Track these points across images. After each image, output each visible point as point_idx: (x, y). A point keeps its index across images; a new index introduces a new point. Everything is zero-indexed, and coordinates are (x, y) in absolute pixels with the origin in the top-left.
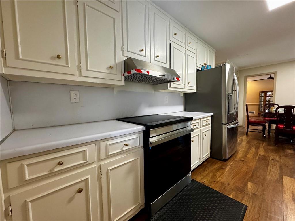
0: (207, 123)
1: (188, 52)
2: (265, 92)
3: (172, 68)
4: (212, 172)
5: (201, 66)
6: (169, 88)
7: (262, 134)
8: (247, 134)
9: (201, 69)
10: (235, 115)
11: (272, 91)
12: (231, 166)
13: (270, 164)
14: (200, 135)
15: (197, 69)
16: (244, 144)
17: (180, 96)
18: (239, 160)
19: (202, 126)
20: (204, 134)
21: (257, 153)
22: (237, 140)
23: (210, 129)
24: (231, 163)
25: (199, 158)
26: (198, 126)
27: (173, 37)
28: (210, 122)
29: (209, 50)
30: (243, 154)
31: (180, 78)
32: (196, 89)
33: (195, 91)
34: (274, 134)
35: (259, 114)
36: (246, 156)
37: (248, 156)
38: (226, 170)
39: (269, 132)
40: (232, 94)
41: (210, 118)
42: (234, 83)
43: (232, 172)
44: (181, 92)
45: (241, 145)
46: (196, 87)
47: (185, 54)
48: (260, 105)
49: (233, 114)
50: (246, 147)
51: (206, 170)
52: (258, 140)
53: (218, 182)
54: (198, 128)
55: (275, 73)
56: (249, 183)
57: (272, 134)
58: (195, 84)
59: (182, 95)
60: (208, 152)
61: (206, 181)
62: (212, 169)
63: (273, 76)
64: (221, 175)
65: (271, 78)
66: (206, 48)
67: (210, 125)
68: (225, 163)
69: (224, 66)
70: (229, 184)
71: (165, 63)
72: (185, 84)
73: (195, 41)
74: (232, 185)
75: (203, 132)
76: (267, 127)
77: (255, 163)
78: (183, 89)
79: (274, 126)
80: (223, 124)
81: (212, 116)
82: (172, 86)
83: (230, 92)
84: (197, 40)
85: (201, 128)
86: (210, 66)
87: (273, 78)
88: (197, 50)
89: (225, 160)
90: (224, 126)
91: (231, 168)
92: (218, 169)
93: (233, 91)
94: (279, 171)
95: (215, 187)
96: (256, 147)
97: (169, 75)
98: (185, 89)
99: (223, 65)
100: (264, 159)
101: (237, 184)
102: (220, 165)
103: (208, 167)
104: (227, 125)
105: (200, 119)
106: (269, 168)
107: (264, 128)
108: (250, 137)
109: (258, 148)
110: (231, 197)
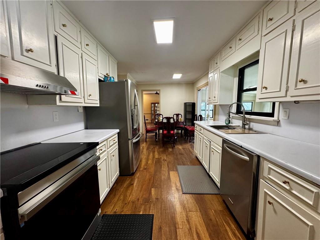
0: (114, 142)
1: (85, 56)
2: (154, 104)
3: (62, 74)
4: (123, 193)
5: (104, 76)
6: (58, 103)
7: (155, 139)
8: (146, 141)
9: (104, 79)
10: (137, 128)
11: (158, 103)
12: (138, 178)
13: (162, 164)
14: (108, 158)
15: (99, 79)
16: (145, 151)
17: (78, 111)
18: (143, 169)
19: (109, 147)
20: (111, 155)
21: (154, 157)
22: (140, 148)
23: (117, 147)
24: (138, 175)
25: (108, 184)
26: (105, 149)
27: (60, 28)
28: (117, 140)
29: (111, 60)
30: (145, 161)
31: (76, 91)
32: (99, 103)
33: (98, 105)
34: (161, 138)
35: (151, 121)
36: (147, 163)
37: (149, 162)
38: (135, 185)
39: (159, 136)
40: (135, 109)
41: (117, 135)
42: (136, 99)
43: (140, 185)
44: (79, 108)
45: (143, 153)
46: (99, 100)
47: (82, 57)
48: (151, 113)
49: (136, 128)
50: (146, 154)
51: (117, 194)
52: (153, 144)
53: (129, 202)
54: (105, 151)
55: (159, 90)
56: (152, 189)
57: (161, 137)
58: (97, 97)
59: (81, 110)
60: (117, 172)
61: (118, 208)
62: (122, 190)
63: (158, 92)
64: (131, 192)
65: (157, 93)
66: (108, 57)
67: (117, 143)
68: (133, 177)
69: (127, 81)
70: (138, 199)
71: (49, 64)
72: (84, 97)
73: (94, 44)
74: (141, 199)
75: (111, 153)
76: (158, 133)
77: (154, 168)
78: (82, 103)
79: (161, 131)
80: (129, 139)
81: (118, 133)
82: (63, 100)
83: (133, 108)
84: (97, 44)
85: (108, 150)
86: (113, 77)
87: (158, 94)
88: (97, 56)
89: (133, 174)
90: (130, 142)
91: (138, 181)
92: (128, 188)
93: (135, 106)
94: (167, 169)
95: (127, 211)
96: (153, 152)
97: (57, 87)
98: (85, 103)
99: (125, 80)
100: (158, 162)
101: (144, 196)
102: (129, 181)
103: (118, 189)
104: (133, 140)
105: (107, 140)
106: (162, 169)
107: (156, 133)
108: (148, 143)
109: (154, 152)
110: (141, 213)
